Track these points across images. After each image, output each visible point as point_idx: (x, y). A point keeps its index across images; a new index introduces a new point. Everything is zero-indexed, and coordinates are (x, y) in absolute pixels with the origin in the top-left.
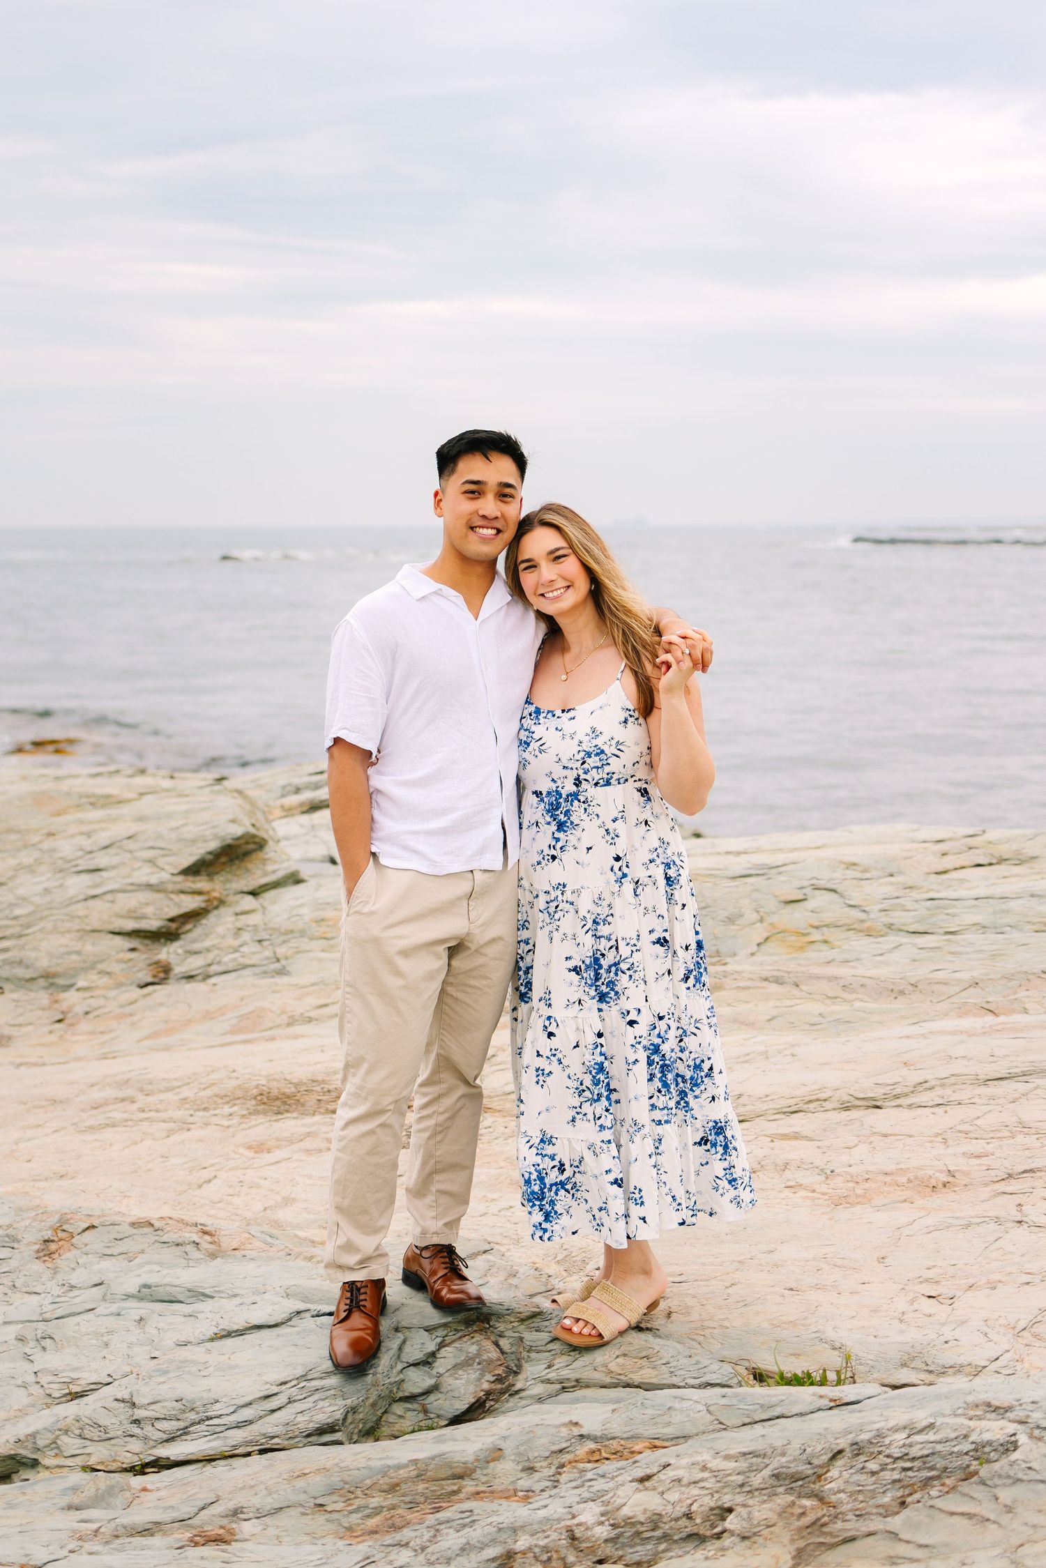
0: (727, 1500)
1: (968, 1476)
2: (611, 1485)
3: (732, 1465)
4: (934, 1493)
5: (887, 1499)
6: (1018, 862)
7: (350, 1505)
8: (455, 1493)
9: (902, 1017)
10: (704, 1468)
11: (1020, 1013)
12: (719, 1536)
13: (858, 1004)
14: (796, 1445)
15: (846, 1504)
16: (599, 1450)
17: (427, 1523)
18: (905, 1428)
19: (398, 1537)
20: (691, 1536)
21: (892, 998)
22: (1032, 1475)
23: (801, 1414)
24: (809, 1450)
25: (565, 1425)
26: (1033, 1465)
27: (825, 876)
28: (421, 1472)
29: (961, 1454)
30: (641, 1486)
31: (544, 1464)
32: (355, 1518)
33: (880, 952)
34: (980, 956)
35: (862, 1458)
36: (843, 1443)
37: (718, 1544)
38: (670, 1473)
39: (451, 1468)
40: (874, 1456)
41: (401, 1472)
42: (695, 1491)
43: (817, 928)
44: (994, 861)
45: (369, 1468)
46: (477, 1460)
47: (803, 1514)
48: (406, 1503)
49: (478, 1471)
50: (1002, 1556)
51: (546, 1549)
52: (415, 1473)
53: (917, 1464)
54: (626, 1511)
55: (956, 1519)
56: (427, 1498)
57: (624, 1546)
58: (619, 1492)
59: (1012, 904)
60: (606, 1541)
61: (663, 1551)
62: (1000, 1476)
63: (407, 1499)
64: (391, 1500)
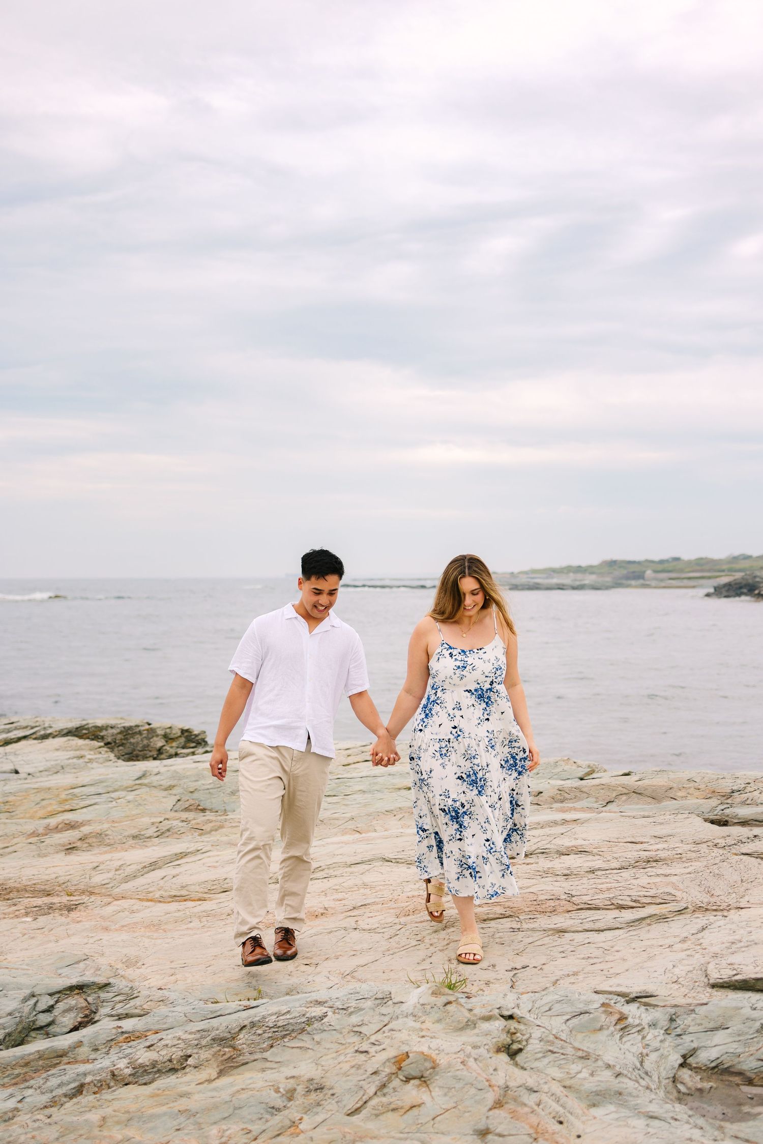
0: (189, 1052)
1: (303, 1030)
2: (134, 1050)
3: (193, 1036)
4: (286, 1040)
5: (265, 1046)
7: (4, 1074)
8: (58, 1064)
10: (179, 1039)
12: (184, 1068)
14: (224, 1025)
15: (246, 1049)
16: (130, 1037)
17: (42, 1077)
18: (276, 1014)
19: (27, 1084)
20: (171, 1070)
22: (331, 1028)
23: (230, 1014)
24: (229, 1027)
25: (114, 1028)
26: (331, 1024)
28: (41, 1055)
29: (301, 1023)
30: (148, 1050)
31: (103, 1047)
32: (6, 1080)
35: (255, 1029)
36: (246, 1022)
37: (183, 1071)
38: (163, 1042)
39: (57, 1052)
40: (260, 1027)
41: (31, 1056)
42: (174, 1049)
45: (15, 1056)
46: (70, 1048)
47: (224, 1054)
48: (32, 1071)
49: (70, 1053)
50: (312, 1062)
51: (100, 1081)
52: (38, 1056)
53: (280, 1029)
54: (140, 1061)
55: (294, 1050)
56: (43, 1067)
57: (138, 1077)
58: (137, 1053)
60: (130, 1075)
61: (157, 1078)
62: (316, 1030)
63: (33, 1069)
64: (25, 1070)
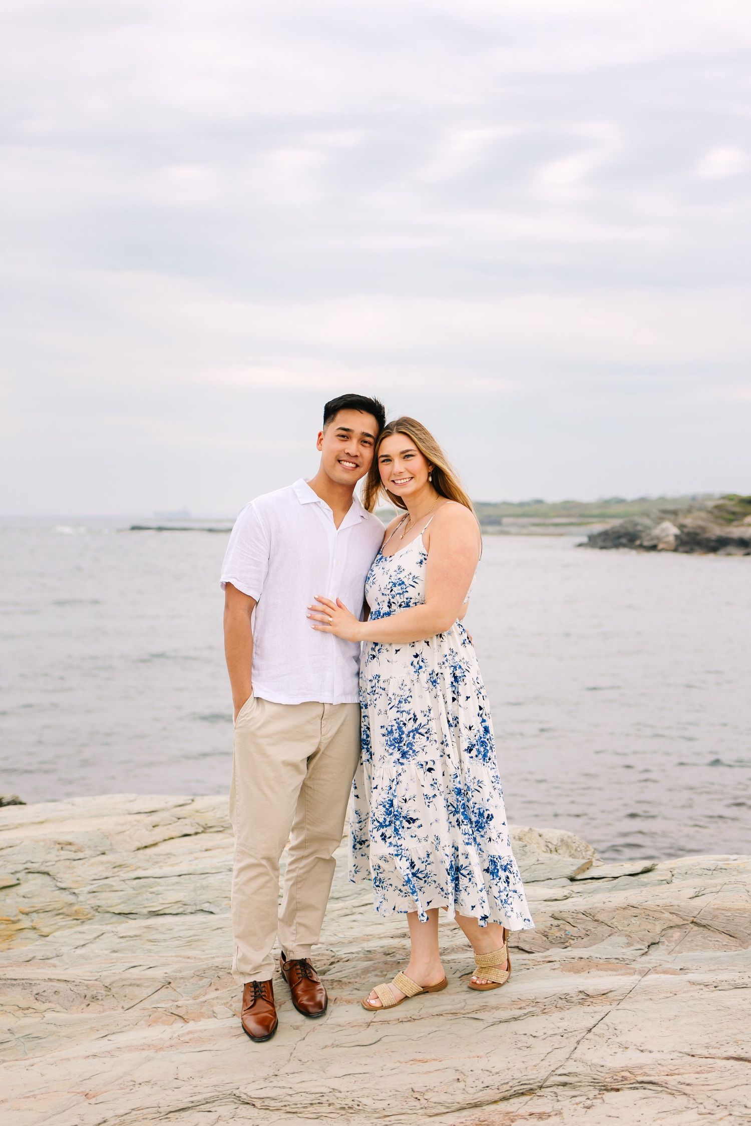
6: (221, 829)
9: (92, 1029)
11: (209, 1017)
13: (49, 1015)
21: (84, 1006)
27: (39, 859)
33: (83, 943)
34: (177, 943)
43: (27, 914)
44: (200, 830)
59: (212, 880)
